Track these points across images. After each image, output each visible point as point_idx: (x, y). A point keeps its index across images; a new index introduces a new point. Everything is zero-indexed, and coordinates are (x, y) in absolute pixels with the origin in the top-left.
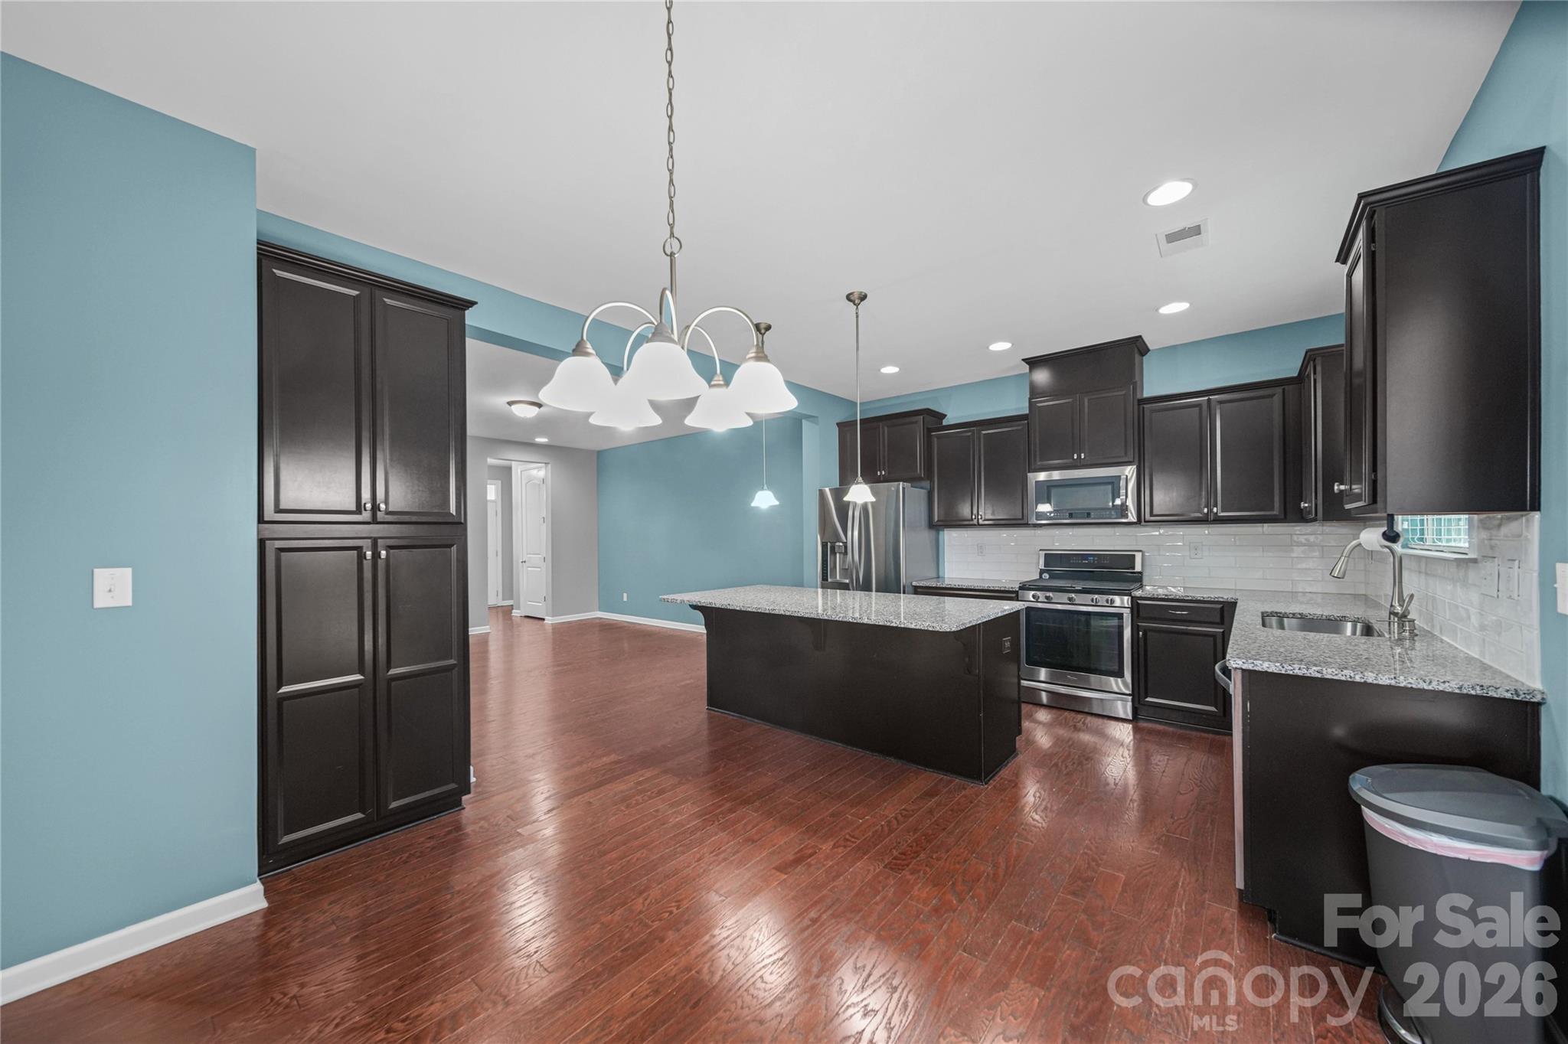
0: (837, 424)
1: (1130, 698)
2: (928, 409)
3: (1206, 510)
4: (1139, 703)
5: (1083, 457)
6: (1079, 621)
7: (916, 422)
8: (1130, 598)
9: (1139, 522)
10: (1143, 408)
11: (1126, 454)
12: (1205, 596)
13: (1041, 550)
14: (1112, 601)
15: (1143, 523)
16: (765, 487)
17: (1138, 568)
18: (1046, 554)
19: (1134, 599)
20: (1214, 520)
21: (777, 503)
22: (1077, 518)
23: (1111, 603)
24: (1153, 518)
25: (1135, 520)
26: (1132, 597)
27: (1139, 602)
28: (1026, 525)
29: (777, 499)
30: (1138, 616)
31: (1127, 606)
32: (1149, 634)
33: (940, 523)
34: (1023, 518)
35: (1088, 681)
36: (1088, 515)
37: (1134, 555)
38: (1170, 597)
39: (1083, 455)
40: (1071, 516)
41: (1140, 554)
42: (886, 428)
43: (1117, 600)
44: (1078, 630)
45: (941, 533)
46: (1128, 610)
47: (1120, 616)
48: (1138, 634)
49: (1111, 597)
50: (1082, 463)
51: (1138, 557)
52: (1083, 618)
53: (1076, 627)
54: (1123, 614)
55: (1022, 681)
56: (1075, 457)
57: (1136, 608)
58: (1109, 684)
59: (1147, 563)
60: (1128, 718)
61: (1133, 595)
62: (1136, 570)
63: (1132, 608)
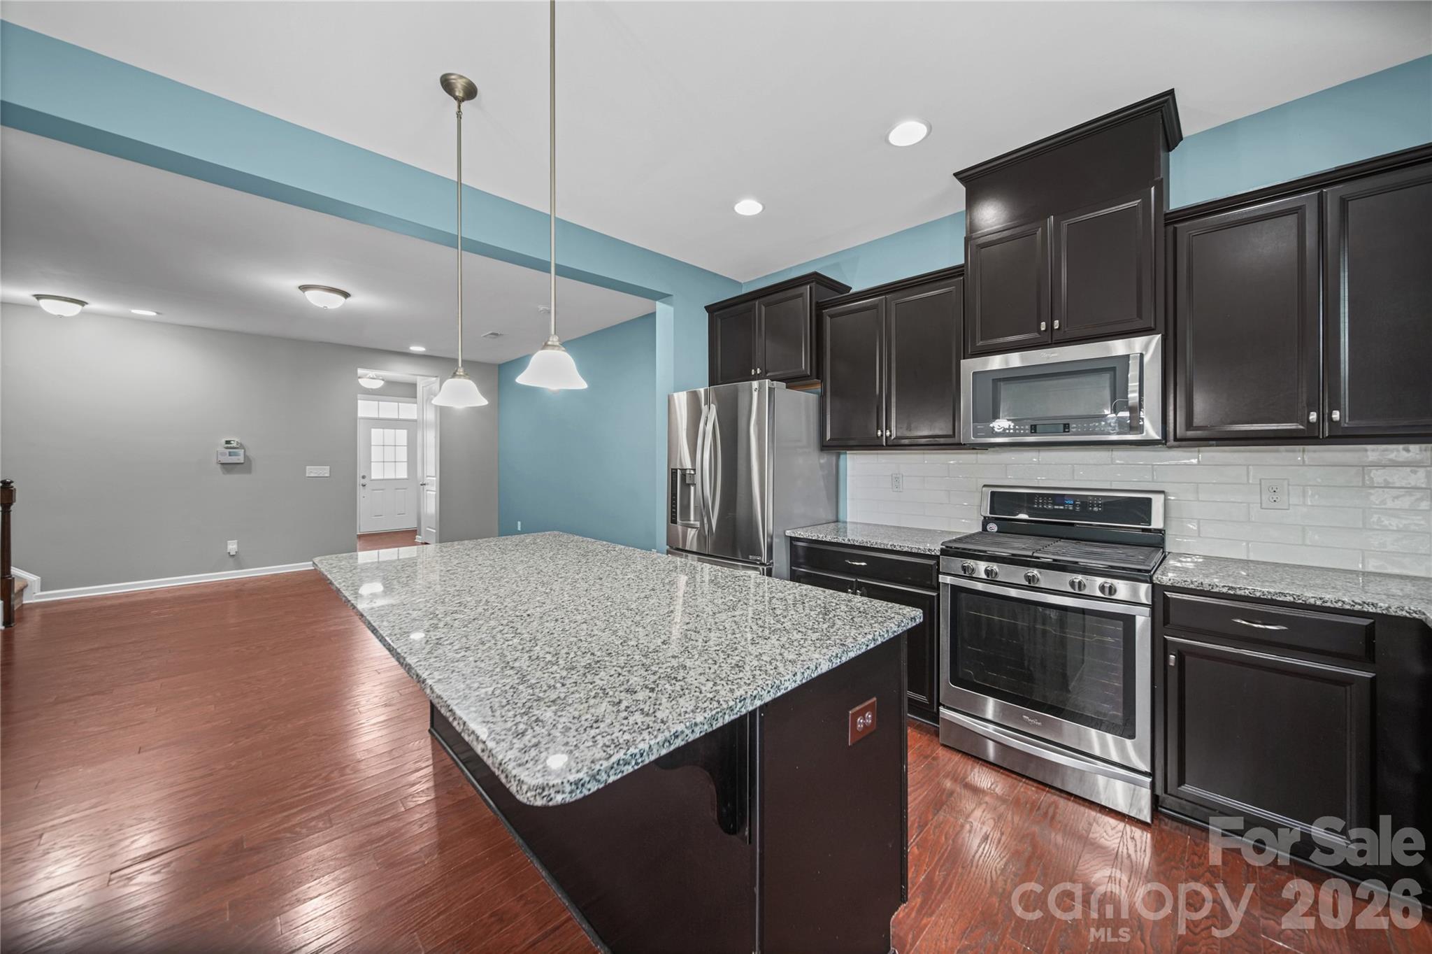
0: (707, 308)
1: (1148, 780)
2: (816, 274)
3: (1313, 417)
4: (1166, 792)
5: (1056, 327)
6: (1045, 620)
7: (801, 295)
8: (1150, 585)
9: (1163, 441)
10: (1175, 229)
11: (1140, 315)
12: (1327, 597)
13: (985, 486)
14: (1112, 590)
15: (1171, 442)
16: (461, 371)
17: (1157, 522)
18: (993, 493)
19: (1157, 590)
20: (1330, 437)
21: (484, 402)
22: (1045, 433)
23: (1110, 593)
24: (1190, 434)
25: (1158, 437)
26: (1154, 586)
27: (1168, 594)
28: (959, 446)
29: (485, 393)
30: (1166, 621)
31: (1144, 601)
32: (1188, 659)
33: (835, 443)
34: (953, 435)
35: (1059, 730)
36: (1066, 428)
37: (1150, 500)
38: (1239, 592)
39: (1057, 322)
40: (1034, 430)
41: (1162, 497)
42: (763, 308)
43: (1123, 589)
44: (1044, 632)
45: (842, 457)
46: (1147, 610)
47: (1129, 620)
48: (1166, 660)
49: (1110, 581)
50: (1056, 337)
51: (1157, 503)
52: (1053, 614)
53: (1039, 626)
54: (1134, 617)
55: (942, 709)
56: (1043, 328)
57: (1162, 603)
58: (1104, 745)
59: (1173, 513)
60: (1142, 818)
61: (1156, 581)
62: (1153, 526)
63: (1153, 607)
